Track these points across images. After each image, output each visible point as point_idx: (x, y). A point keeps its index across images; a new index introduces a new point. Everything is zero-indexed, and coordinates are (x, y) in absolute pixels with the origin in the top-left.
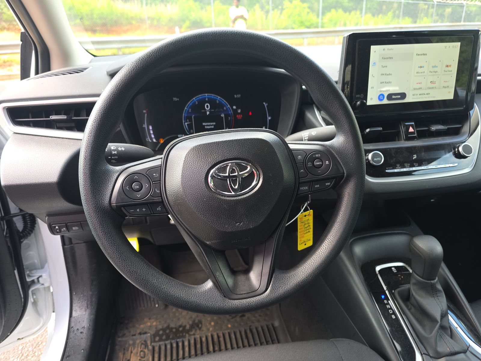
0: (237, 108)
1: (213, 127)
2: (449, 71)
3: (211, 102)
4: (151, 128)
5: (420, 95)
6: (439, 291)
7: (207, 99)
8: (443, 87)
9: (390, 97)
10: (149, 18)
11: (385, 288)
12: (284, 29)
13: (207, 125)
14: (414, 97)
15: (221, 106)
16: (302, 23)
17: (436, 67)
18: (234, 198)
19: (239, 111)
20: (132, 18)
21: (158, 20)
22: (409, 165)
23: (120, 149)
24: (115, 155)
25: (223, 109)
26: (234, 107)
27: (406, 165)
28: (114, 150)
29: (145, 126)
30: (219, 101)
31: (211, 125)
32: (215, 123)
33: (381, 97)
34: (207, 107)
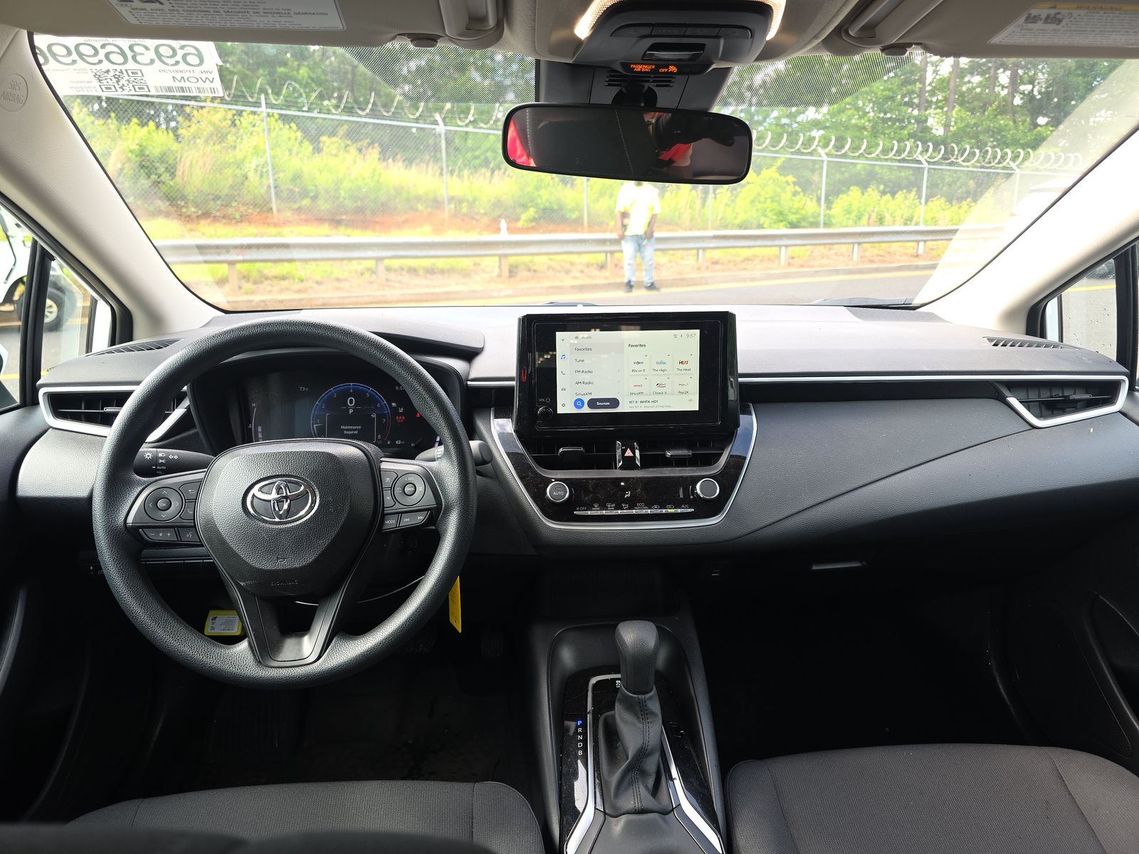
0: (399, 406)
1: (356, 432)
2: (686, 370)
3: (359, 395)
4: (260, 429)
5: (641, 402)
6: (653, 714)
7: (351, 391)
8: (679, 392)
9: (592, 403)
10: (451, 199)
11: (590, 708)
12: (740, 227)
13: (348, 430)
14: (632, 405)
15: (372, 401)
16: (781, 216)
17: (662, 363)
18: (279, 527)
19: (401, 410)
20: (418, 198)
21: (471, 204)
22: (614, 505)
23: (171, 457)
24: (162, 464)
25: (376, 406)
26: (394, 404)
27: (609, 506)
28: (162, 458)
29: (252, 426)
30: (370, 394)
31: (354, 430)
32: (360, 427)
33: (578, 403)
34: (351, 402)
